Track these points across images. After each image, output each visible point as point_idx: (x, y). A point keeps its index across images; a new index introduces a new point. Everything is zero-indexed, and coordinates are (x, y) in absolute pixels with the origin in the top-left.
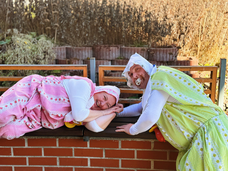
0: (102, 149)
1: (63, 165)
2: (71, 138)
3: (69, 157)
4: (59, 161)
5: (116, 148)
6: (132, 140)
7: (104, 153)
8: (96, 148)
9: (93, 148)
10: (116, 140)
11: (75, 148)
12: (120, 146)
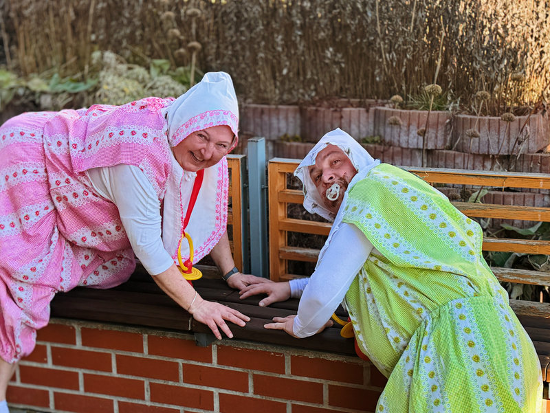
0: (246, 371)
1: (159, 402)
2: (176, 337)
3: (170, 383)
4: (149, 390)
5: (280, 373)
6: (318, 357)
7: (251, 383)
8: (232, 368)
9: (226, 368)
10: (278, 354)
11: (186, 362)
12: (288, 370)
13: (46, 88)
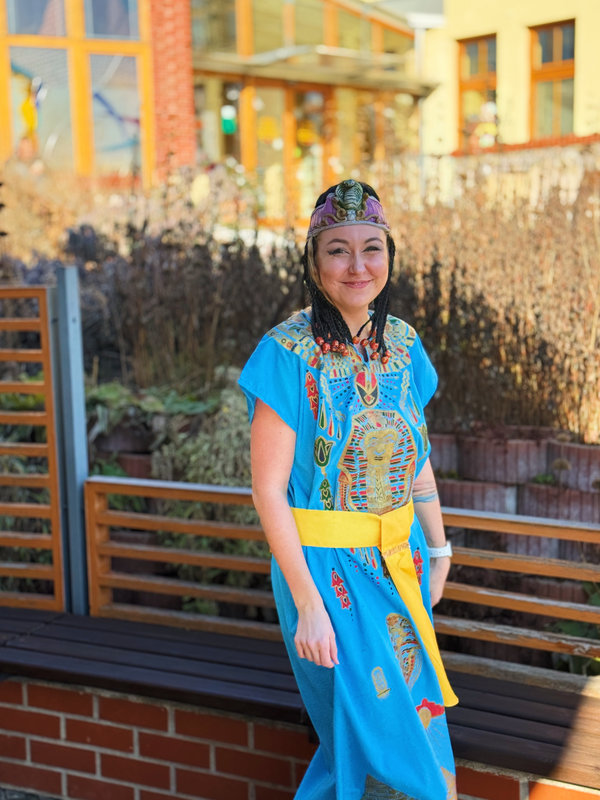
13: (160, 408)
